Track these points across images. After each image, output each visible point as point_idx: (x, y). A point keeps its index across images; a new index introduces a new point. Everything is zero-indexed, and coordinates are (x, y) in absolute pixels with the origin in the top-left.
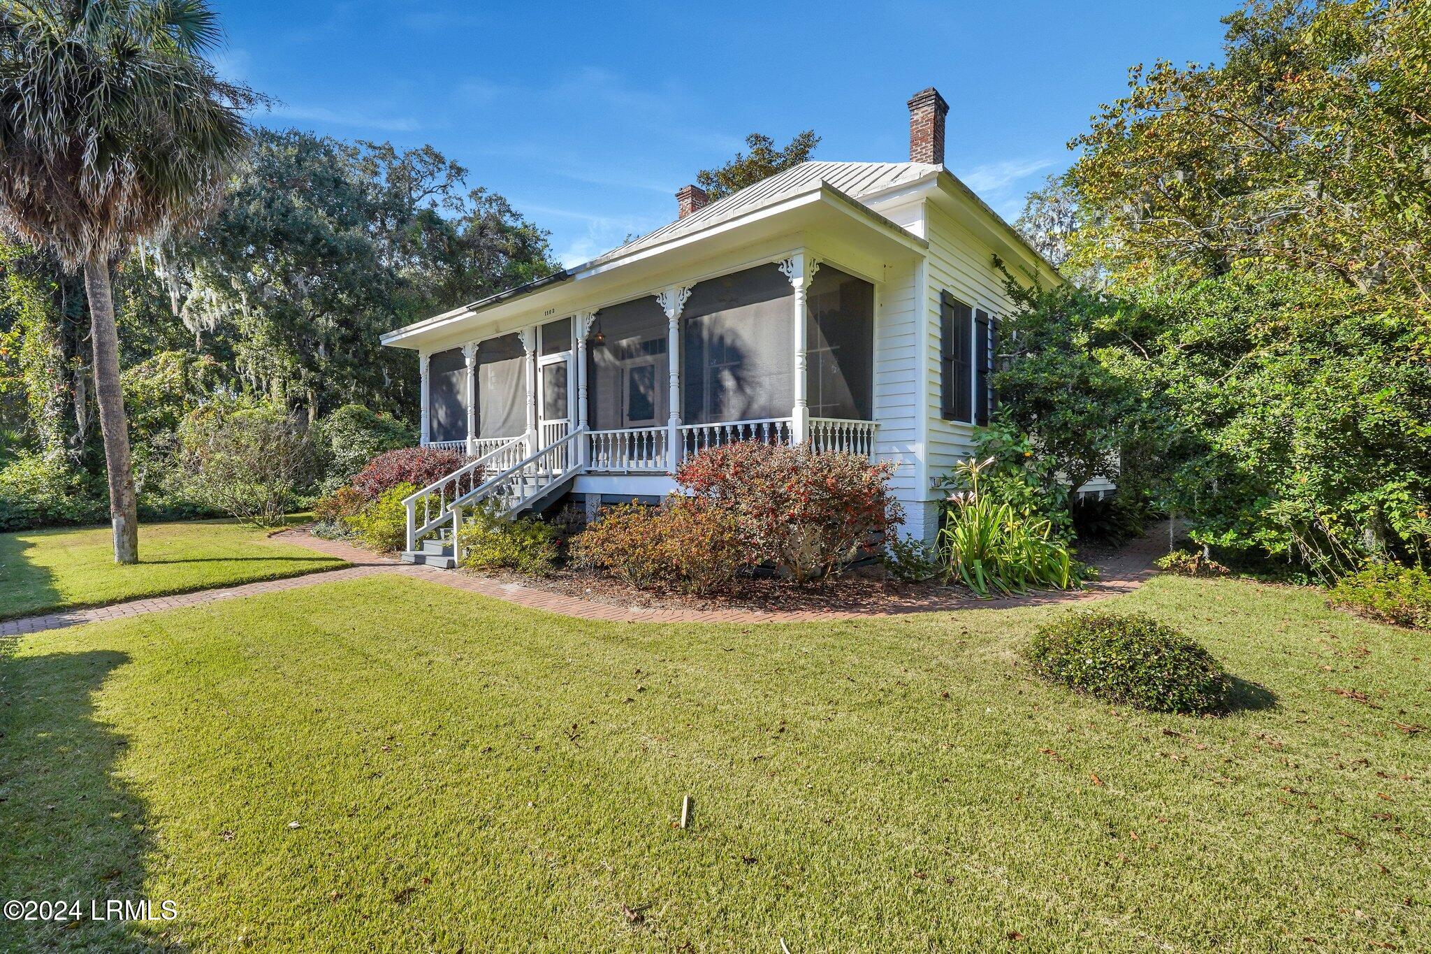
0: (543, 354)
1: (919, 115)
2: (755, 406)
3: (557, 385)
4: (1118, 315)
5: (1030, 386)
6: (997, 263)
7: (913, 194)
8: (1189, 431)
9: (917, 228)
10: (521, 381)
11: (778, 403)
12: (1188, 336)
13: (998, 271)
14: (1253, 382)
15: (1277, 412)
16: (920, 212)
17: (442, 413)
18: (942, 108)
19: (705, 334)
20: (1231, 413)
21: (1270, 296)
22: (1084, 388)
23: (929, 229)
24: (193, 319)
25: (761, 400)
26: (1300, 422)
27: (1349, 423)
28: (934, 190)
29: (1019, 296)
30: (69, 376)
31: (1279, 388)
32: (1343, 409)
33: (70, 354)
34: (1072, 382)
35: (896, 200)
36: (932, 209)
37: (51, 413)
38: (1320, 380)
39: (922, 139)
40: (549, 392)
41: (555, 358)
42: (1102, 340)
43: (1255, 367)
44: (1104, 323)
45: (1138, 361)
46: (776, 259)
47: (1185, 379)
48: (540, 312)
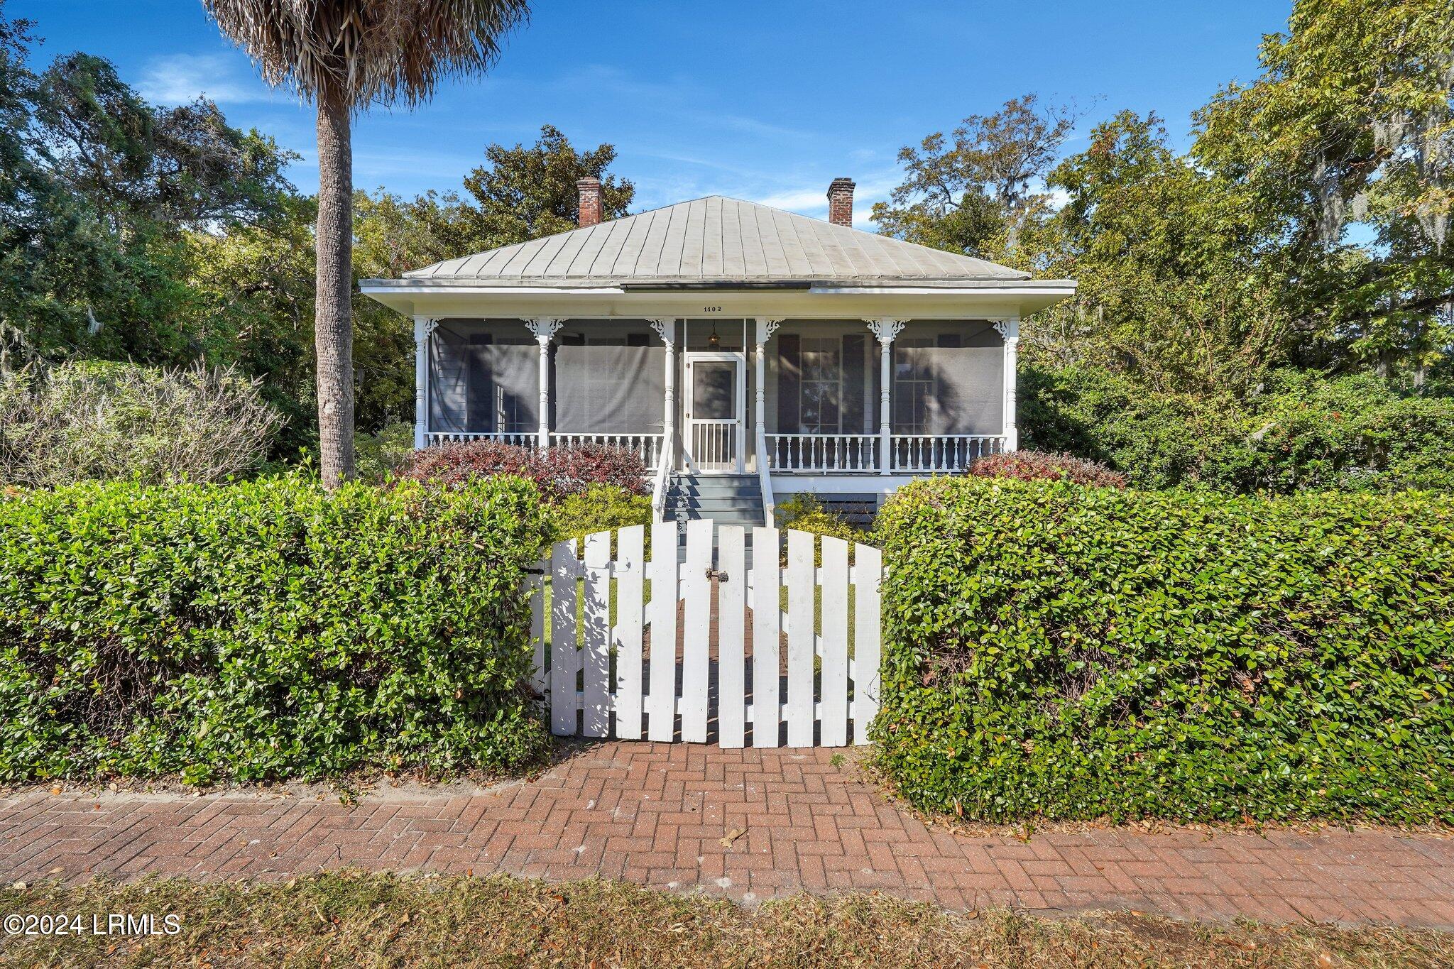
0: (691, 350)
1: (841, 197)
3: (719, 386)
11: (985, 424)
17: (451, 396)
19: (910, 363)
25: (968, 420)
39: (843, 216)
40: (699, 391)
41: (714, 357)
46: (990, 319)
48: (698, 306)
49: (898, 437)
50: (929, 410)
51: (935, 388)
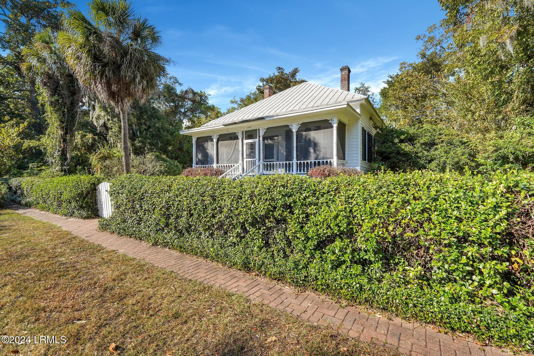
0: (245, 139)
1: (343, 73)
2: (319, 157)
3: (252, 149)
4: (406, 135)
5: (384, 152)
6: (371, 118)
7: (358, 102)
8: (423, 164)
9: (358, 111)
10: (236, 147)
11: (328, 156)
12: (422, 141)
13: (371, 121)
14: (437, 152)
15: (443, 160)
16: (359, 107)
17: (200, 156)
18: (349, 71)
19: (304, 137)
20: (432, 160)
21: (439, 132)
22: (398, 153)
23: (361, 111)
24: (97, 122)
25: (321, 155)
26: (448, 162)
27: (457, 163)
28: (364, 101)
29: (376, 128)
30: (65, 141)
31: (443, 154)
32: (456, 160)
33: (66, 133)
34: (395, 151)
35: (353, 103)
36: (362, 106)
37: (57, 154)
38: (452, 153)
39: (344, 80)
40: (247, 151)
41: (250, 141)
42: (402, 141)
43: (436, 149)
44: (402, 137)
45: (410, 146)
46: (328, 119)
47: (421, 151)
48: (246, 127)
49: (299, 162)
50: (310, 152)
51: (312, 144)
